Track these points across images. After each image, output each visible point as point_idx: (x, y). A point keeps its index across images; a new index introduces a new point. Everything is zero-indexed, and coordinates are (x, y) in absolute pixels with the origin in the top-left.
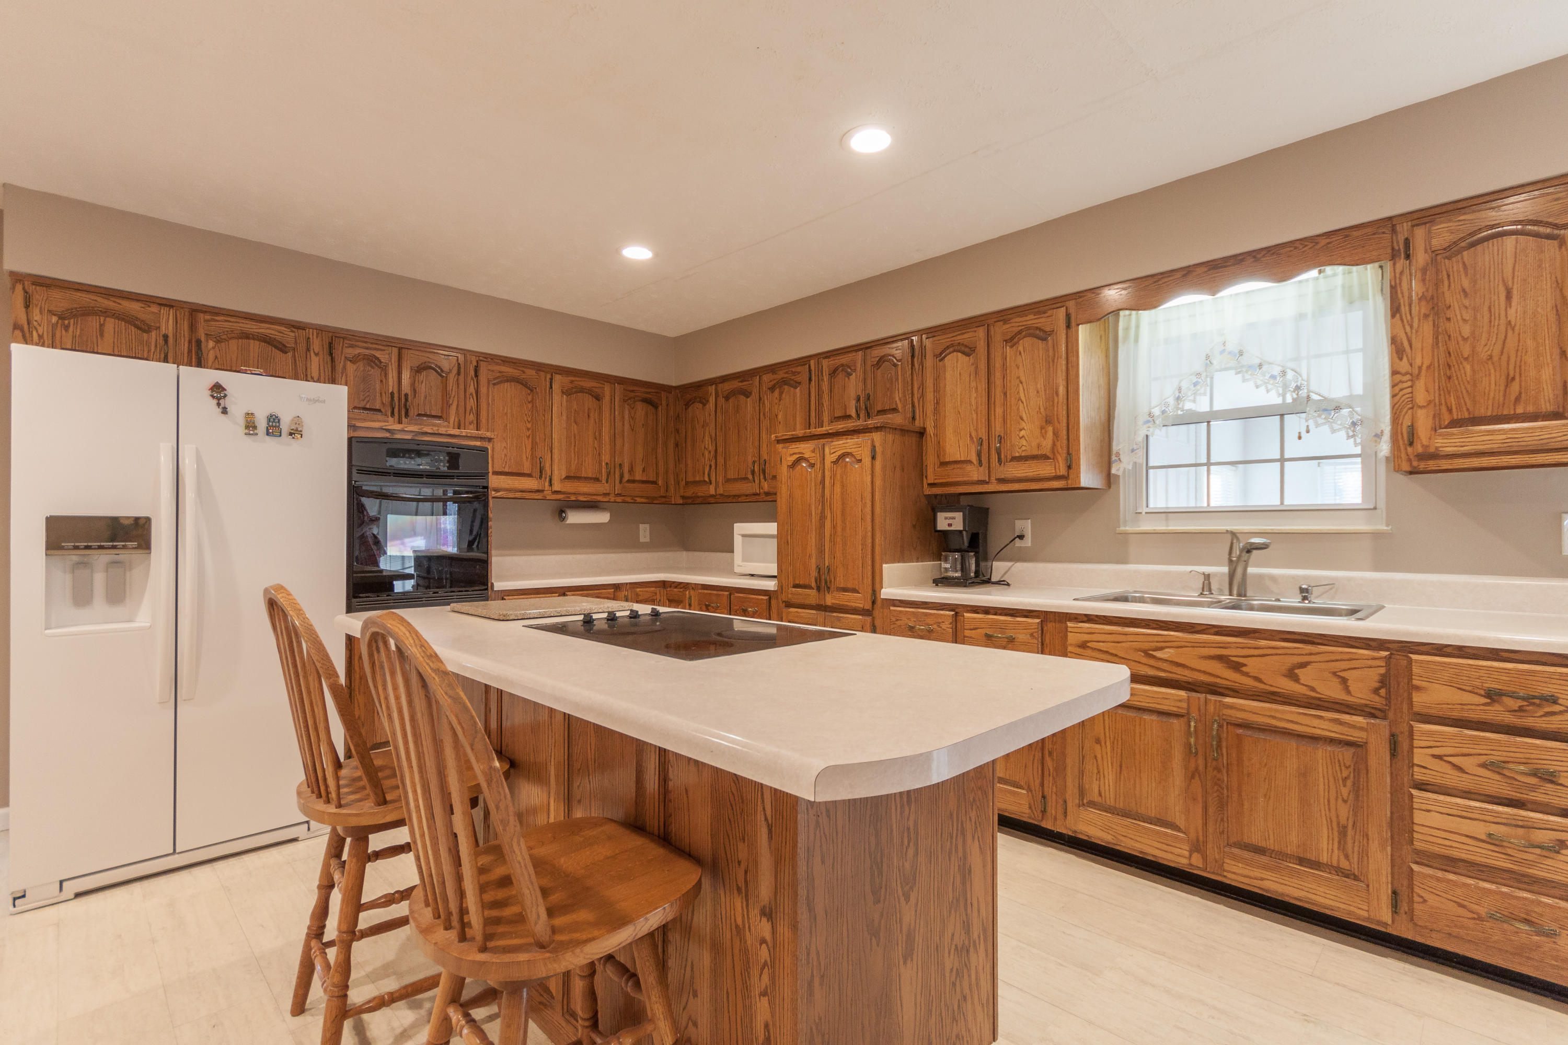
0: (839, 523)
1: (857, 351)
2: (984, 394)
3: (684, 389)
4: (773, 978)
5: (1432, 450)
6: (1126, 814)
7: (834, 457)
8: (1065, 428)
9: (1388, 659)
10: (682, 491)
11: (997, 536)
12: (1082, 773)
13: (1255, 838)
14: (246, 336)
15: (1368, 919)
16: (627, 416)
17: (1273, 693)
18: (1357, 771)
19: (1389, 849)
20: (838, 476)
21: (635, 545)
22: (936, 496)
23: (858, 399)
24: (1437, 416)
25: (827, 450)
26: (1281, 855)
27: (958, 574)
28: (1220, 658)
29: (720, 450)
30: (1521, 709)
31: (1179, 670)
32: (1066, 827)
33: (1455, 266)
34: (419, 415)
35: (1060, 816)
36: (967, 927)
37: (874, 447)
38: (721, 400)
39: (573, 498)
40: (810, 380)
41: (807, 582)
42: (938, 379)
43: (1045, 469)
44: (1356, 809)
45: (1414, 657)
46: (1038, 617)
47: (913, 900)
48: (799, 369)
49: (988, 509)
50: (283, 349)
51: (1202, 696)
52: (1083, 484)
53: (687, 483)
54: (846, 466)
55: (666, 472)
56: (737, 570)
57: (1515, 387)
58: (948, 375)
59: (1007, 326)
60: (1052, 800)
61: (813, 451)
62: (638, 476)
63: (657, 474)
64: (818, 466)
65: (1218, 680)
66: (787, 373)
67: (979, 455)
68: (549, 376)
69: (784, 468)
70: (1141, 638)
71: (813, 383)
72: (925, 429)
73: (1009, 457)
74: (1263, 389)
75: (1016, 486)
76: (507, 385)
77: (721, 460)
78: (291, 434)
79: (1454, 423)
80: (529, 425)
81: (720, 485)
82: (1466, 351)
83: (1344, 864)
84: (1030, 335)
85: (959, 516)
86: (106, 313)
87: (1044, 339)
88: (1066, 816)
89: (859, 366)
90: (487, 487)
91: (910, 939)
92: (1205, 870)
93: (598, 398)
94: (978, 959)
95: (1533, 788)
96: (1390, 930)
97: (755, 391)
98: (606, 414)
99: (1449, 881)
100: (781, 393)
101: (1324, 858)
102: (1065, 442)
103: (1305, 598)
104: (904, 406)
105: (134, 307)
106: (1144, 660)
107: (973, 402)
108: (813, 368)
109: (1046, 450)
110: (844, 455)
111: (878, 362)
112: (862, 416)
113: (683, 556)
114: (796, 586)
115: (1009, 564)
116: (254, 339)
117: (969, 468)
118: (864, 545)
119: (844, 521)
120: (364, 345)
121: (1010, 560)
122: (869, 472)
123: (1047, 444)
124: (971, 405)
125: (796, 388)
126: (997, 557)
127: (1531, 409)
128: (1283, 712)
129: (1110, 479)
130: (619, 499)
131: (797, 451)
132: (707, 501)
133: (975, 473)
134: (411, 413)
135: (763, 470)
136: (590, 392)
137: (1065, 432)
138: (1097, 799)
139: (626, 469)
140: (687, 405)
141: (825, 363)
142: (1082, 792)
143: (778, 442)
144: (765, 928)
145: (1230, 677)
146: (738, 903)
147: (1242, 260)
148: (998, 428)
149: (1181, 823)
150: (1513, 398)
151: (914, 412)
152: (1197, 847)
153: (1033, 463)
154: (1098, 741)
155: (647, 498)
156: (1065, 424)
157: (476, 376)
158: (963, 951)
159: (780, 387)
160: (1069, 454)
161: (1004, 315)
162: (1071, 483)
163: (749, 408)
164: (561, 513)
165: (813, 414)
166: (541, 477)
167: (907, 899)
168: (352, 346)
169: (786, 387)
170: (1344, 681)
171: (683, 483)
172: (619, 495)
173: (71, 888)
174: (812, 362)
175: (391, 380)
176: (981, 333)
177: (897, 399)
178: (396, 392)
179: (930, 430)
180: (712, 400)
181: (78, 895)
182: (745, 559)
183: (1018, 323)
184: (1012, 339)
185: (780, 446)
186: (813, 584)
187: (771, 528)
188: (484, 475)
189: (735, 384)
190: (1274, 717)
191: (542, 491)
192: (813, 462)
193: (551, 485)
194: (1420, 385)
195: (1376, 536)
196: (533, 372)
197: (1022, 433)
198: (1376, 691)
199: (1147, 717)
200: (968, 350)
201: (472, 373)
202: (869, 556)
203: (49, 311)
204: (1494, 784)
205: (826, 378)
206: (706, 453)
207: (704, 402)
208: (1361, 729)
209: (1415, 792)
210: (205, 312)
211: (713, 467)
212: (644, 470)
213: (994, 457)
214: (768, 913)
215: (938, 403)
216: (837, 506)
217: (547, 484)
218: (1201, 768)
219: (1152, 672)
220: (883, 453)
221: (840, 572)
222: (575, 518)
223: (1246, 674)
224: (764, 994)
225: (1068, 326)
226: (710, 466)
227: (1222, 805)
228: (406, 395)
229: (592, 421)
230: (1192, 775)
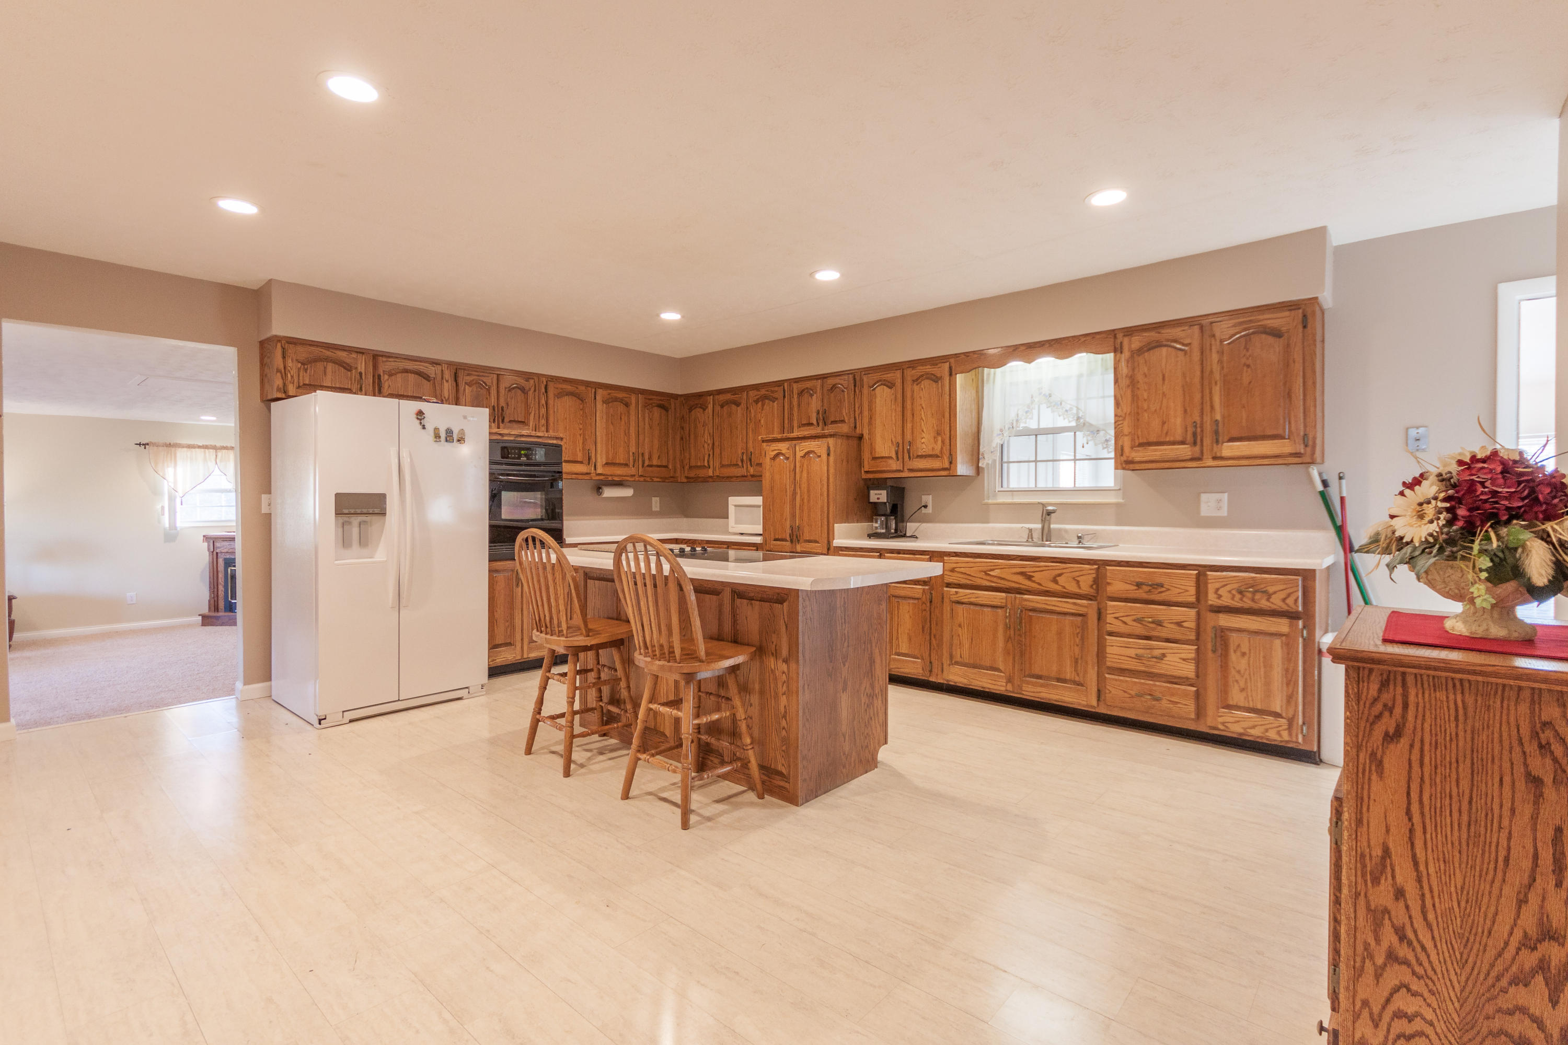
0: (806, 497)
1: (817, 379)
2: (900, 414)
3: (687, 397)
4: (788, 687)
5: (1130, 459)
6: (974, 666)
7: (802, 453)
8: (948, 438)
9: (1098, 568)
10: (686, 472)
11: (910, 506)
12: (951, 645)
13: (1037, 671)
14: (406, 371)
15: (1087, 706)
16: (647, 419)
17: (1047, 591)
18: (1083, 629)
19: (1096, 668)
20: (805, 466)
21: (650, 514)
22: (870, 479)
23: (818, 413)
24: (1133, 440)
25: (797, 448)
26: (1048, 678)
27: (884, 531)
28: (1022, 574)
29: (716, 444)
30: (1150, 591)
31: (1002, 582)
32: (944, 679)
33: (1141, 360)
34: (510, 421)
35: (940, 672)
36: (872, 686)
37: (829, 448)
38: (718, 408)
39: (610, 478)
40: (784, 397)
41: (784, 537)
42: (871, 403)
43: (936, 464)
44: (1082, 649)
45: (1108, 567)
46: (928, 555)
47: (847, 666)
48: (776, 389)
49: (904, 488)
50: (427, 378)
51: (1013, 595)
52: (959, 473)
53: (690, 467)
54: (810, 460)
55: (674, 459)
56: (731, 530)
57: (1166, 427)
58: (878, 400)
59: (914, 372)
60: (936, 664)
61: (788, 449)
62: (655, 462)
63: (668, 461)
64: (791, 459)
65: (1021, 586)
66: (767, 391)
67: (897, 453)
68: (593, 390)
69: (768, 460)
70: (983, 564)
71: (786, 399)
72: (862, 435)
73: (915, 455)
74: (1062, 417)
75: (919, 474)
76: (566, 398)
77: (717, 451)
78: (459, 441)
79: (1141, 445)
80: (581, 426)
81: (717, 469)
82: (1145, 407)
83: (1077, 679)
84: (927, 378)
85: (884, 493)
86: (327, 360)
87: (936, 382)
88: (942, 672)
89: (818, 389)
90: (561, 472)
91: (845, 683)
92: (1013, 692)
93: (627, 405)
94: (878, 703)
95: (1153, 629)
96: (1097, 710)
97: (744, 402)
98: (633, 418)
99: (1121, 681)
100: (763, 405)
101: (1068, 677)
102: (948, 447)
103: (1080, 542)
104: (849, 419)
105: (342, 355)
106: (985, 577)
107: (893, 418)
108: (786, 389)
109: (937, 452)
110: (808, 453)
111: (832, 388)
112: (820, 424)
113: (685, 521)
114: (775, 540)
115: (917, 524)
116: (411, 373)
117: (890, 461)
118: (822, 512)
119: (809, 496)
120: (476, 373)
121: (919, 522)
122: (825, 464)
123: (938, 447)
124: (892, 420)
125: (774, 402)
126: (909, 520)
127: (1172, 439)
128: (1052, 601)
129: (978, 470)
130: (642, 479)
131: (776, 448)
132: (706, 480)
133: (894, 465)
134: (506, 420)
135: (750, 458)
136: (621, 401)
137: (948, 441)
138: (959, 659)
139: (646, 457)
140: (690, 410)
141: (795, 386)
142: (951, 657)
143: (763, 441)
144: (784, 667)
145: (1027, 583)
146: (772, 660)
147: (1043, 345)
148: (908, 437)
149: (1001, 667)
150: (1165, 432)
151: (855, 423)
152: (1009, 680)
153: (930, 460)
154: (960, 626)
155: (661, 478)
156: (948, 436)
157: (546, 392)
158: (871, 696)
159: (762, 401)
160: (951, 454)
161: (913, 364)
162: (951, 473)
163: (739, 415)
164: (598, 489)
165: (786, 421)
166: (589, 464)
167: (844, 665)
168: (469, 375)
169: (767, 401)
170: (1078, 582)
171: (687, 467)
172: (641, 476)
173: (350, 715)
174: (786, 385)
175: (493, 397)
176: (898, 374)
177: (844, 414)
178: (496, 405)
179: (866, 436)
180: (710, 406)
181: (351, 721)
182: (737, 522)
183: (921, 370)
184: (917, 380)
185: (764, 444)
186: (788, 538)
187: (758, 500)
188: (559, 464)
189: (728, 396)
190: (1047, 604)
191: (590, 473)
192: (787, 456)
193: (595, 469)
194: (1126, 423)
195: (1117, 505)
196: (583, 388)
197: (923, 440)
198: (1091, 586)
199: (985, 609)
200: (891, 385)
201: (543, 390)
202: (826, 519)
203: (297, 360)
204: (1139, 629)
205: (795, 396)
206: (706, 445)
207: (704, 408)
208: (1086, 607)
209: (1107, 637)
210: (382, 356)
211: (711, 456)
212: (659, 458)
213: (906, 456)
214: (786, 661)
215: (871, 418)
216: (804, 486)
217: (593, 468)
218: (1012, 635)
219: (988, 584)
220: (835, 451)
221: (806, 530)
222: (609, 492)
223: (1034, 582)
224: (784, 694)
225: (951, 375)
226: (709, 455)
227: (1022, 654)
228: (502, 408)
229: (623, 422)
230: (1008, 639)
